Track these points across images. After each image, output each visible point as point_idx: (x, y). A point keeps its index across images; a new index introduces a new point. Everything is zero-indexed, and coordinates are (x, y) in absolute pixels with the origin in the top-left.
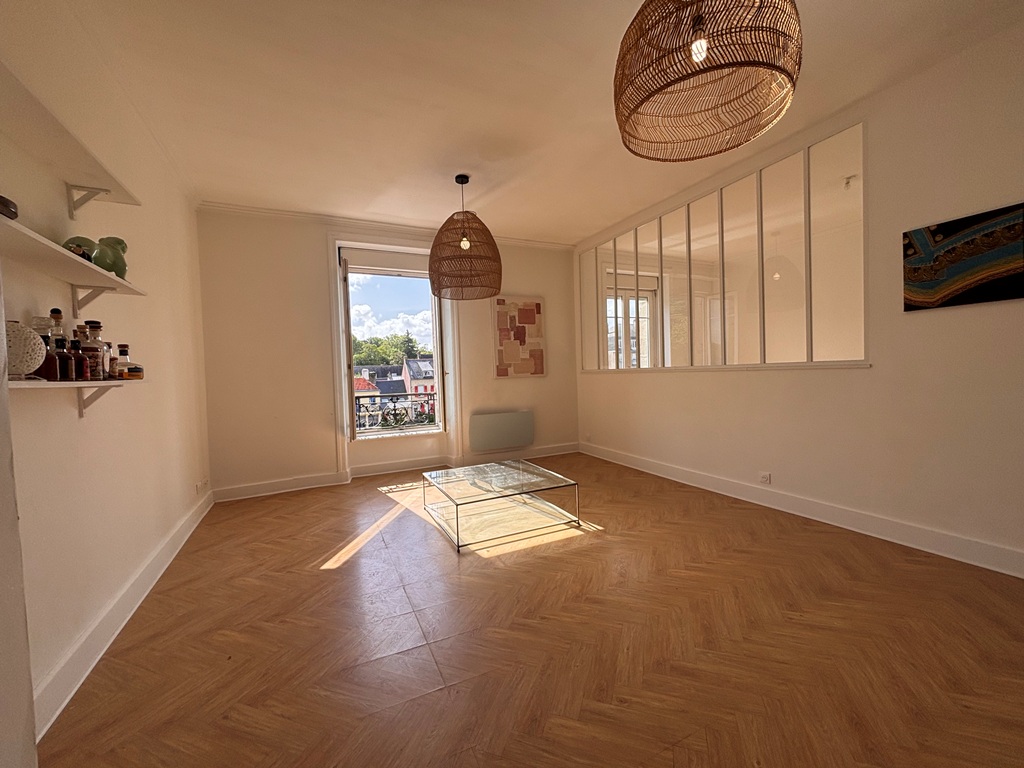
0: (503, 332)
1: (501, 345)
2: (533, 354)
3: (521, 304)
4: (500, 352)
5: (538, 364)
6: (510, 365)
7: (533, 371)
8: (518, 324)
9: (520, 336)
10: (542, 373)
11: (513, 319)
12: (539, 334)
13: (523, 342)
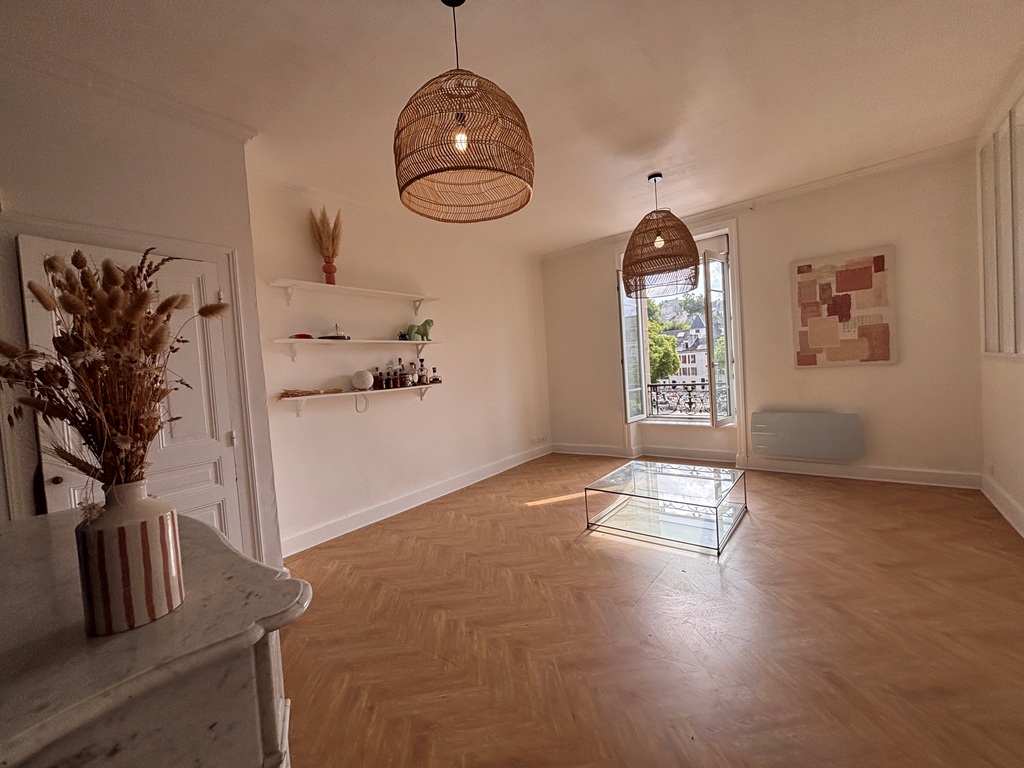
0: (807, 308)
1: (804, 324)
2: (864, 332)
3: (840, 264)
4: (803, 335)
5: (879, 345)
6: (820, 351)
7: (866, 355)
8: (834, 293)
9: (840, 309)
10: (886, 357)
11: (826, 288)
12: (880, 299)
13: (845, 316)
